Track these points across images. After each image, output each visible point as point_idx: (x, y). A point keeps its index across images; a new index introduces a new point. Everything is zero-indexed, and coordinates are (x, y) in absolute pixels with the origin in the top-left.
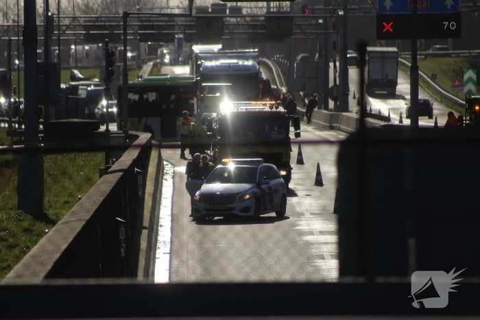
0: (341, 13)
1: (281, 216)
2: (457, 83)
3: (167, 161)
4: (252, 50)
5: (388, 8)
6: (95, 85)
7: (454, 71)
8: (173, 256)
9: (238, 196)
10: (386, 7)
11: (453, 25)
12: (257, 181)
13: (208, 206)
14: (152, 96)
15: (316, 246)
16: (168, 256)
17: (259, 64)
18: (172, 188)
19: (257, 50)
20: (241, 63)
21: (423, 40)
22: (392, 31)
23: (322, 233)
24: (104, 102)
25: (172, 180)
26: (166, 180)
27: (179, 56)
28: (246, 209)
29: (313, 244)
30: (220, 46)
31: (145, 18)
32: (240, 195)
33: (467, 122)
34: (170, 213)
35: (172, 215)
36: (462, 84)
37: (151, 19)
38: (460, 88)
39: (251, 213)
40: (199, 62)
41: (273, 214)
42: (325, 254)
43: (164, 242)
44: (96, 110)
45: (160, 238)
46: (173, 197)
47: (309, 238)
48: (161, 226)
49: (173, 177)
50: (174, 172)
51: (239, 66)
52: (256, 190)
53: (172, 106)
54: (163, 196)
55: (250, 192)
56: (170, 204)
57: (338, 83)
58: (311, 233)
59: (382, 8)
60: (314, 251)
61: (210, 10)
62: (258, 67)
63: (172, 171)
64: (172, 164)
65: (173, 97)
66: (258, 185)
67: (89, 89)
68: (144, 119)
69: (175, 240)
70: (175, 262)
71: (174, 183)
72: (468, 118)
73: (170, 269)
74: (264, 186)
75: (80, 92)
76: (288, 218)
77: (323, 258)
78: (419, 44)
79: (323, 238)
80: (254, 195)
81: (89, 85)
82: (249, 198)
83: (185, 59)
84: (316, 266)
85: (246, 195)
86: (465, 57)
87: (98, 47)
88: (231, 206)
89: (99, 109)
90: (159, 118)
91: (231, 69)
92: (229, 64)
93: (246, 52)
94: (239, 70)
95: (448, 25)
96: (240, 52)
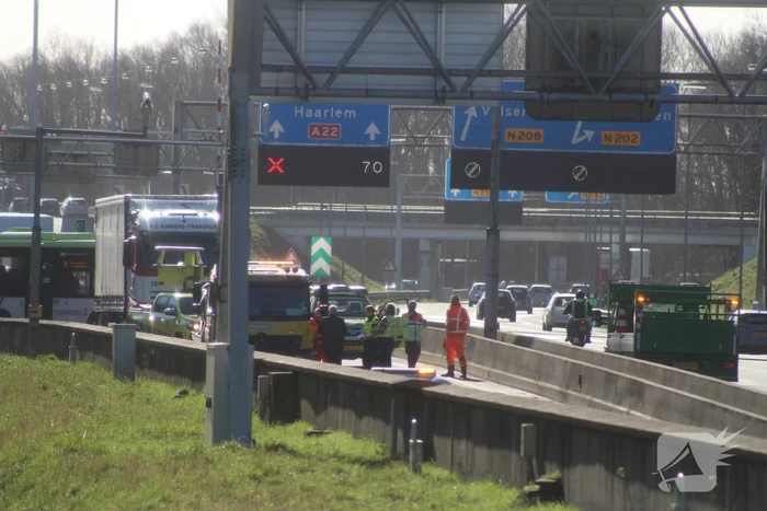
5: (277, 136)
10: (273, 132)
11: (377, 167)
19: (215, 195)
20: (201, 215)
40: (133, 212)
51: (198, 220)
90: (23, 299)
91: (186, 224)
92: (184, 215)
93: (206, 198)
94: (200, 227)
95: (371, 166)
96: (196, 198)
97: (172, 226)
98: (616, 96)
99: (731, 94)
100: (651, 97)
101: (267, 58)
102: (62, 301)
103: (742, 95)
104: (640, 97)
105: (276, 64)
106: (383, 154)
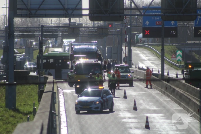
0: (129, 26)
1: (111, 111)
2: (174, 56)
3: (59, 88)
4: (94, 42)
5: (147, 25)
6: (24, 56)
7: (171, 51)
8: (69, 128)
9: (94, 103)
10: (146, 24)
11: (174, 32)
12: (102, 96)
13: (81, 106)
14: (51, 61)
15: (128, 124)
16: (66, 127)
17: (97, 47)
18: (63, 99)
19: (96, 41)
20: (90, 47)
21: (158, 38)
22: (149, 34)
23: (130, 118)
24: (27, 63)
25: (63, 96)
26: (60, 95)
27: (56, 44)
28: (97, 108)
29: (126, 123)
30: (74, 40)
31: (46, 28)
32: (94, 102)
33: (186, 72)
34: (64, 109)
35: (65, 110)
36: (176, 57)
37: (49, 28)
38: (175, 58)
39: (99, 110)
41: (108, 110)
42: (132, 127)
43: (64, 122)
44: (24, 66)
45: (62, 120)
46: (64, 103)
47: (124, 120)
48: (61, 115)
49: (63, 94)
50: (63, 92)
51: (89, 48)
52: (101, 100)
53: (60, 65)
54: (60, 102)
55: (99, 100)
56: (64, 106)
57: (127, 56)
58: (125, 118)
59: (145, 24)
60: (128, 126)
61: (77, 25)
62: (97, 49)
63: (62, 92)
64: (61, 89)
65: (60, 61)
66: (102, 98)
67: (21, 57)
68: (48, 70)
69: (68, 121)
70: (70, 130)
71: (64, 97)
72: (186, 71)
73: (68, 133)
74: (104, 98)
75: (17, 58)
76: (114, 112)
77: (131, 128)
78: (156, 40)
79: (130, 121)
80: (100, 102)
81: (21, 56)
82: (99, 103)
83: (58, 45)
84: (129, 132)
85: (97, 102)
86: (176, 45)
87: (21, 40)
88: (91, 106)
89: (25, 66)
90: (54, 70)
91: (86, 49)
92: (85, 47)
93: (92, 42)
94: (89, 50)
95: (172, 32)
96: (89, 43)
97: (82, 50)
98: (111, 15)
99: (141, 14)
100: (120, 15)
101: (19, 6)
102: (64, 70)
103: (144, 14)
104: (118, 15)
105: (21, 8)
106: (176, 29)
